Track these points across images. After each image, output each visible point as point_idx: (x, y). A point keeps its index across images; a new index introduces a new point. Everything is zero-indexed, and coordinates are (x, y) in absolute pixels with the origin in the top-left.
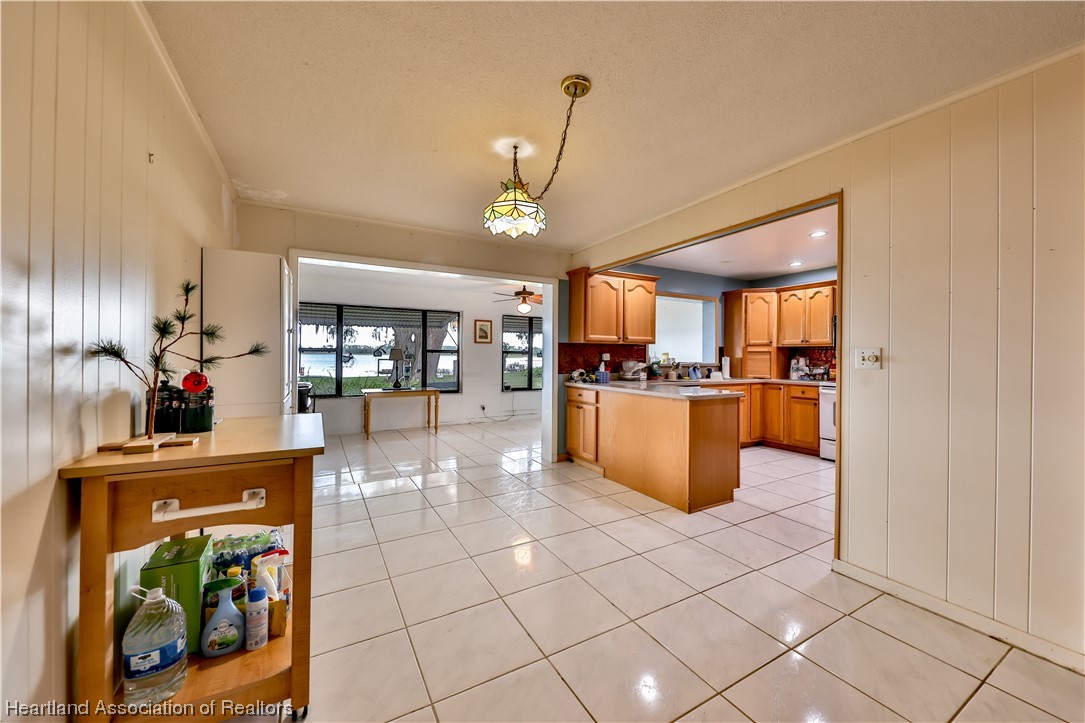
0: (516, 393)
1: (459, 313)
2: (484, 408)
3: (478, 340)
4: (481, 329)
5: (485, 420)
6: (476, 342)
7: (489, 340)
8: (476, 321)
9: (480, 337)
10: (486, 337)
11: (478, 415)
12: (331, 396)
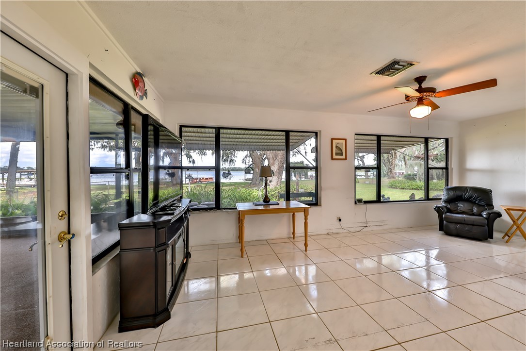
0: (369, 205)
1: (316, 133)
2: (340, 220)
3: (335, 157)
4: (337, 147)
5: (341, 231)
6: (332, 159)
7: (344, 157)
8: (332, 139)
9: (337, 154)
10: (342, 154)
11: (335, 226)
12: (211, 209)
